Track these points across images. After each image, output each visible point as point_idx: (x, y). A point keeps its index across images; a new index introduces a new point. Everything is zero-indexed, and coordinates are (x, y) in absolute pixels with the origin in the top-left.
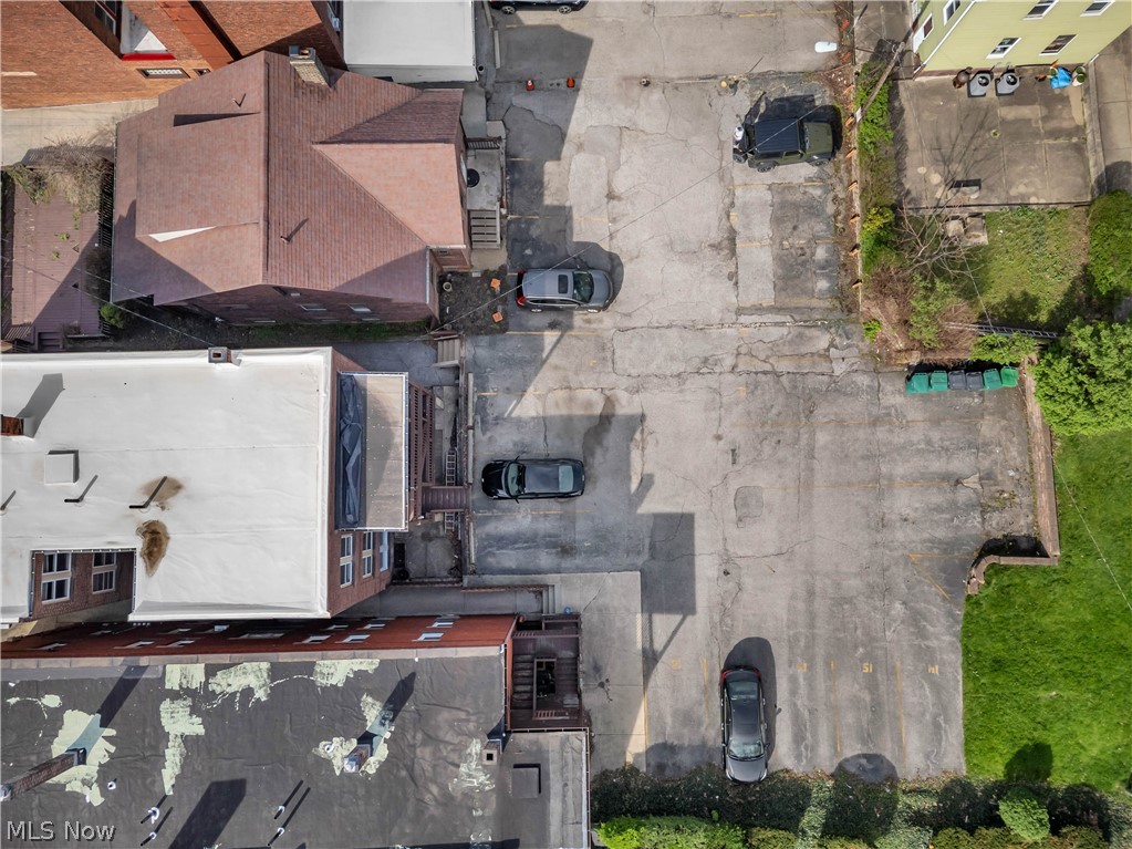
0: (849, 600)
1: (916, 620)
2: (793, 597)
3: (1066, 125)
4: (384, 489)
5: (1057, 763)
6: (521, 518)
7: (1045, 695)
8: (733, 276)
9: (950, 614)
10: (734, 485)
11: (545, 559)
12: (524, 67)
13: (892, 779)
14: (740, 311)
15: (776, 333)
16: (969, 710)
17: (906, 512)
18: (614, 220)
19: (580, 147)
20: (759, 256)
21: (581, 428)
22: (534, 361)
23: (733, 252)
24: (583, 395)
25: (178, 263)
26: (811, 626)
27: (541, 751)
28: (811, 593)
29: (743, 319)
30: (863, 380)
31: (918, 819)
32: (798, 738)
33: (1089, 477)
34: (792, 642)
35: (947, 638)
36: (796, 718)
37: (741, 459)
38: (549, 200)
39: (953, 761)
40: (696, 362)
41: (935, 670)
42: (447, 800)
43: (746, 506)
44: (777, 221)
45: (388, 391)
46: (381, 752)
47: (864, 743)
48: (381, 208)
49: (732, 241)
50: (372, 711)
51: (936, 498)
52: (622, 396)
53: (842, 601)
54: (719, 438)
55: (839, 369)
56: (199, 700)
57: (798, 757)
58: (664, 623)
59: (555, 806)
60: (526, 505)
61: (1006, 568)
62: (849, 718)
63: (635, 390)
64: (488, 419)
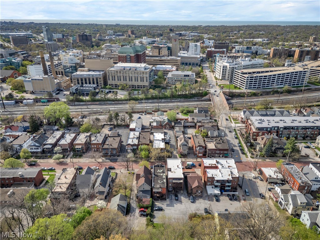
8: (195, 210)
10: (177, 210)
11: (170, 198)
12: (210, 198)
13: (154, 218)
15: (190, 213)
18: (198, 203)
19: (204, 201)
20: (197, 212)
21: (181, 201)
22: (186, 198)
24: (184, 201)
26: (166, 214)
28: (168, 214)
29: (191, 211)
31: (151, 219)
32: (157, 213)
34: (164, 213)
37: (179, 210)
38: (199, 199)
39: (155, 223)
40: (187, 208)
42: (157, 185)
43: (175, 211)
50: (162, 182)
54: (181, 209)
57: (155, 213)
58: (166, 205)
60: (174, 197)
62: (158, 216)
63: (184, 204)
64: (181, 195)
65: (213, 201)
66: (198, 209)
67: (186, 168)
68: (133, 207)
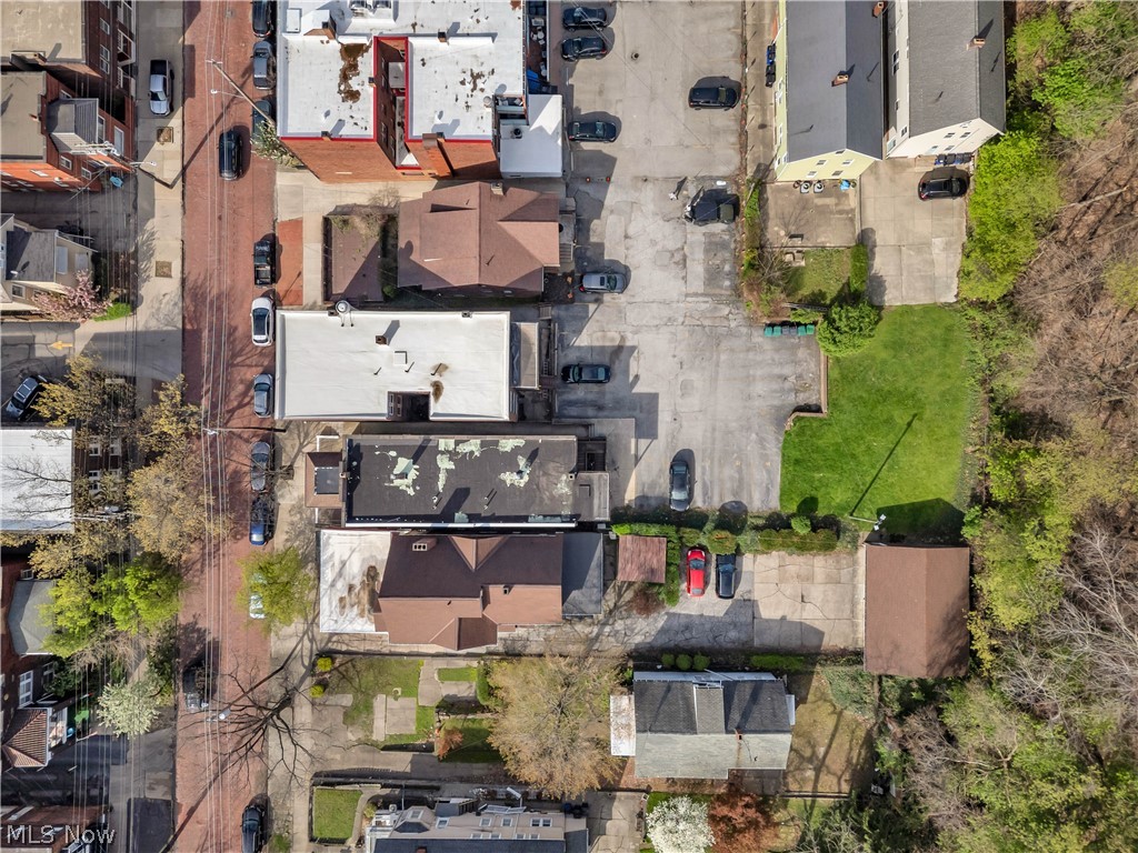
0: (731, 432)
1: (761, 441)
2: (706, 431)
3: (846, 208)
4: (528, 371)
5: (820, 505)
6: (580, 392)
7: (818, 475)
8: (684, 278)
9: (777, 439)
10: (681, 379)
11: (590, 412)
12: (586, 170)
13: (746, 512)
14: (687, 295)
15: (704, 306)
16: (783, 482)
17: (761, 392)
18: (627, 249)
19: (612, 212)
20: (697, 268)
21: (609, 351)
22: (585, 318)
23: (685, 266)
24: (610, 334)
25: (434, 271)
26: (713, 444)
27: (591, 480)
28: (714, 429)
29: (689, 299)
30: (744, 330)
31: (757, 528)
32: (705, 494)
33: (844, 377)
34: (704, 451)
35: (775, 450)
36: (704, 485)
37: (685, 367)
38: (593, 239)
39: (774, 504)
40: (665, 319)
41: (769, 464)
42: (552, 498)
43: (686, 388)
44: (707, 251)
45: (531, 330)
46: (526, 478)
47: (734, 496)
48: (524, 249)
49: (685, 260)
50: (522, 462)
51: (775, 386)
52: (629, 335)
53: (729, 432)
54: (674, 356)
55: (733, 324)
56: (452, 455)
57: (704, 502)
58: (643, 443)
59: (596, 501)
60: (582, 386)
61: (803, 418)
62: (728, 485)
63: (636, 333)
64: (564, 346)
65: (609, 163)
66: (678, 257)
67: (274, 278)
68: (662, 631)
